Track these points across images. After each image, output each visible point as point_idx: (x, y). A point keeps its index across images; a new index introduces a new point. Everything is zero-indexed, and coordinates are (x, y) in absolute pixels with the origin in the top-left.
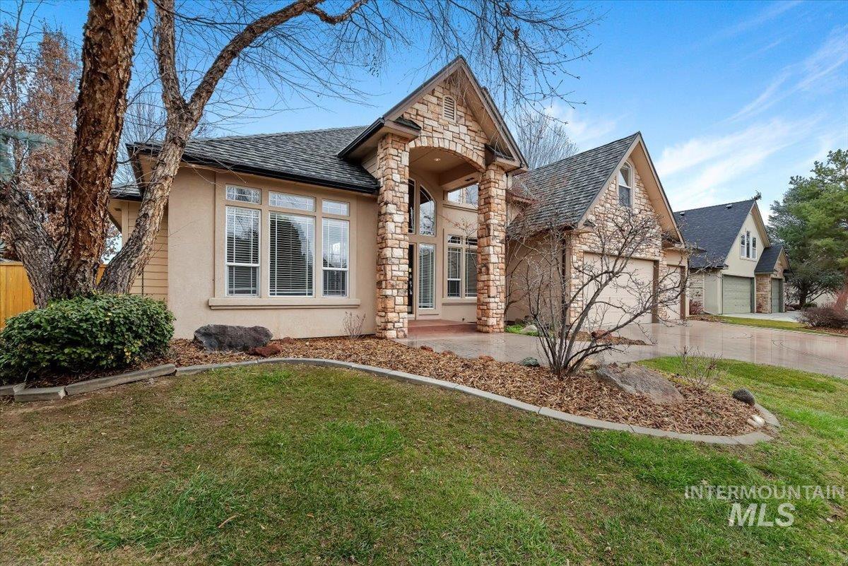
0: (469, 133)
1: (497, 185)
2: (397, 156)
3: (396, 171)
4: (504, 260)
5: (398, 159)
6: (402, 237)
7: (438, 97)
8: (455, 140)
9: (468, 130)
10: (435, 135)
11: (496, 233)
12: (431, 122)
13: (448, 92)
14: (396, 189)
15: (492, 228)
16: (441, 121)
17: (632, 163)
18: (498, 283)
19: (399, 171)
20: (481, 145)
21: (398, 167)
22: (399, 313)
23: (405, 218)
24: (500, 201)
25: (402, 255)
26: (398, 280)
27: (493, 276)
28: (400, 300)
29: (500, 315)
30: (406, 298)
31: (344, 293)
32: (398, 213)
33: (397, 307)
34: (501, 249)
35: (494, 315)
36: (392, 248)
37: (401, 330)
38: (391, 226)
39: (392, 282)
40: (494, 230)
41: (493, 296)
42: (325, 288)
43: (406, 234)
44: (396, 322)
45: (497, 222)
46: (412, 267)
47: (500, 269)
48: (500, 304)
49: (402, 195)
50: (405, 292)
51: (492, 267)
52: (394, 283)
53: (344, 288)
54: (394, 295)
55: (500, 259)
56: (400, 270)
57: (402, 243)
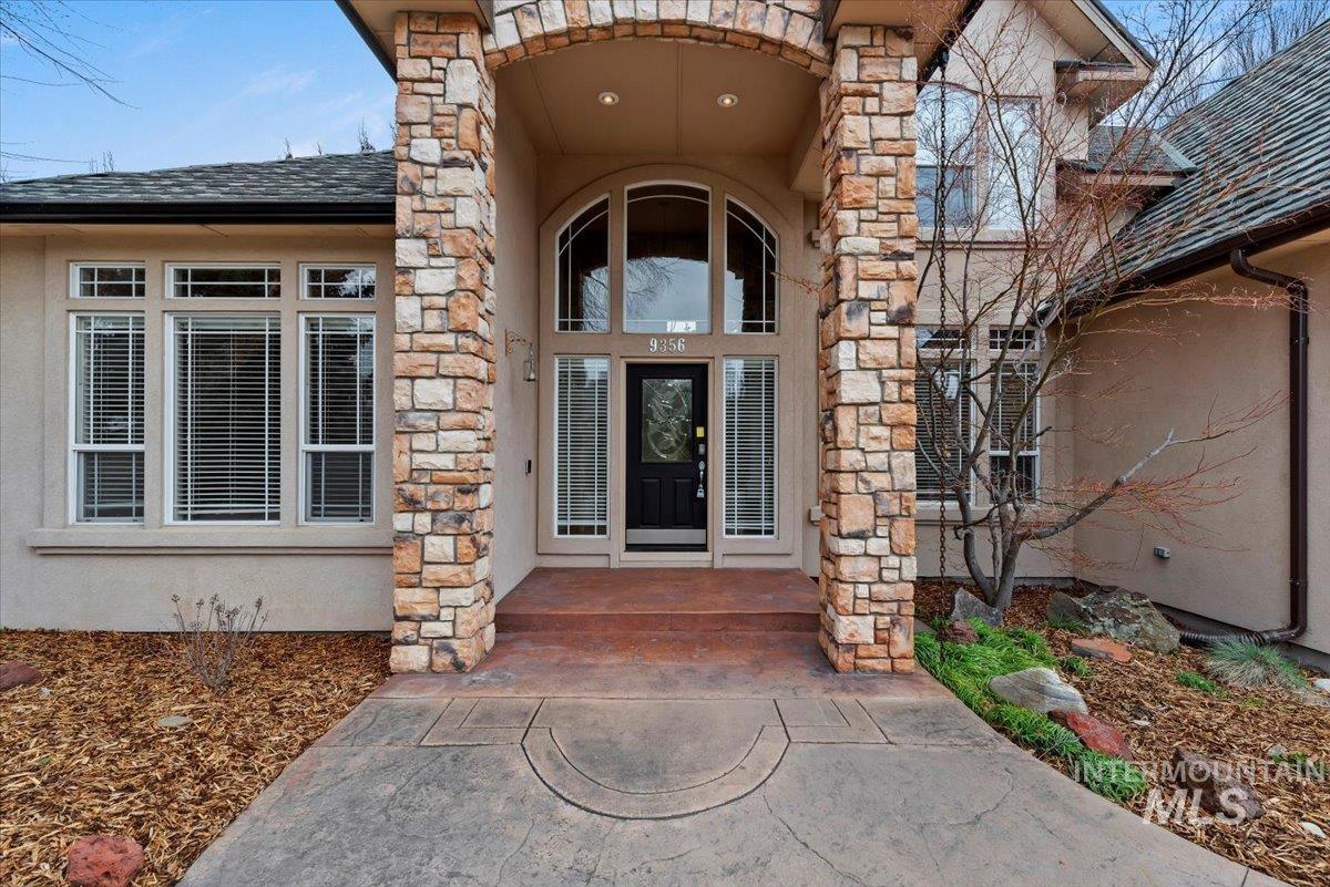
1: (872, 103)
2: (430, 80)
3: (426, 130)
4: (910, 391)
6: (448, 340)
11: (867, 290)
14: (427, 186)
15: (847, 267)
18: (880, 481)
19: (433, 126)
21: (433, 114)
22: (437, 589)
23: (459, 278)
24: (889, 162)
25: (449, 400)
26: (433, 482)
27: (857, 455)
28: (440, 547)
29: (894, 606)
30: (465, 542)
31: (367, 513)
32: (434, 262)
33: (428, 571)
34: (893, 346)
35: (862, 606)
36: (413, 378)
37: (442, 645)
38: (407, 309)
39: (409, 488)
40: (857, 278)
41: (854, 529)
42: (316, 498)
43: (462, 331)
44: (425, 619)
45: (873, 245)
46: (704, 424)
47: (892, 426)
48: (894, 561)
49: (450, 203)
50: (460, 520)
51: (846, 419)
52: (419, 492)
53: (367, 498)
54: (419, 529)
55: (892, 388)
56: (442, 450)
57: (447, 358)
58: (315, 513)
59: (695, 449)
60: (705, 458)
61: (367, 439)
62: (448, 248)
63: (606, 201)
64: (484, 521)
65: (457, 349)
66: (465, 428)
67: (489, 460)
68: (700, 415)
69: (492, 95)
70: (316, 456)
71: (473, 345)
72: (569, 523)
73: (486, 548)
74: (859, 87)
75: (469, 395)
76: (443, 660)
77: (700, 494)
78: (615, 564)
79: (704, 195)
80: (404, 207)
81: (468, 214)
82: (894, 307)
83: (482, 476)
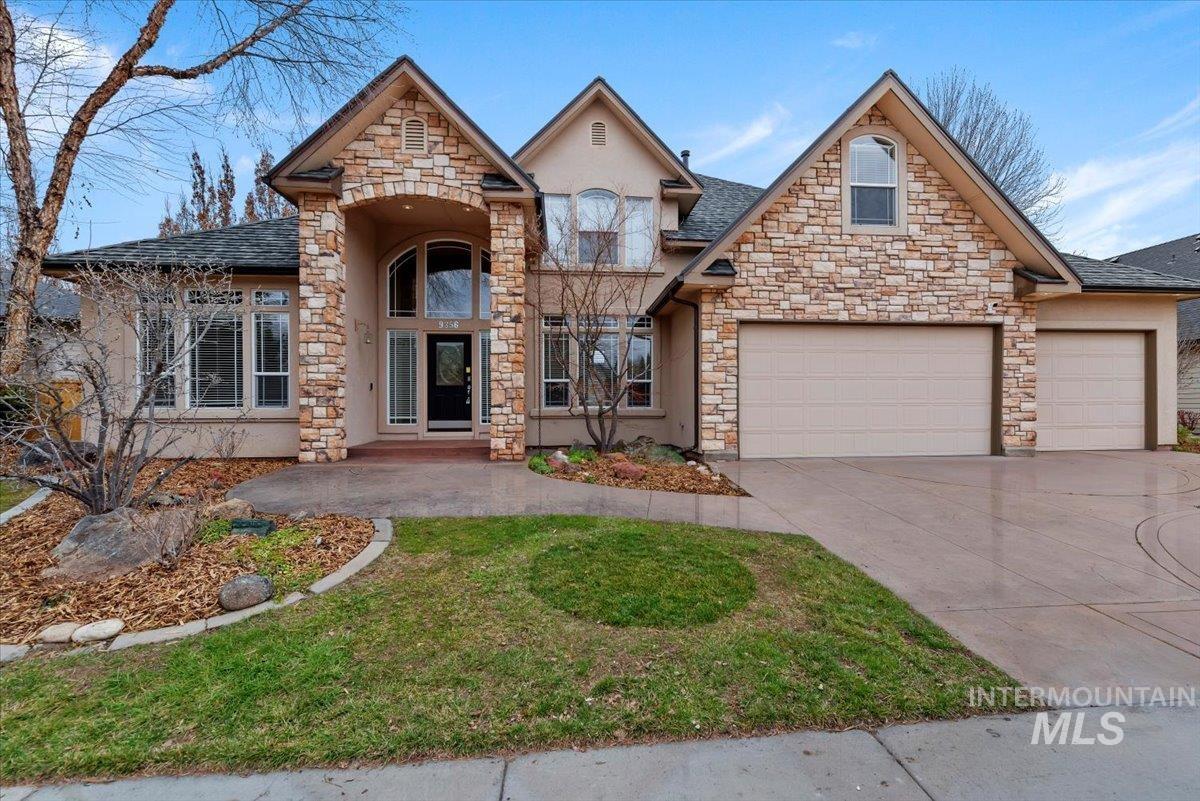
0: (453, 163)
1: (504, 233)
2: (314, 221)
3: (313, 241)
4: (520, 349)
5: (318, 224)
6: (323, 327)
7: (392, 125)
8: (424, 179)
9: (451, 159)
10: (387, 178)
11: (502, 308)
12: (380, 163)
13: (412, 113)
14: (313, 264)
15: (494, 299)
16: (397, 157)
17: (898, 136)
18: (507, 384)
19: (316, 239)
20: (476, 177)
21: (316, 234)
22: (319, 429)
23: (328, 302)
24: (511, 257)
25: (323, 352)
26: (317, 385)
27: (498, 374)
28: (320, 411)
29: (514, 434)
30: (331, 409)
31: (286, 403)
32: (317, 295)
33: (315, 421)
34: (513, 331)
35: (501, 434)
36: (307, 343)
37: (322, 450)
38: (305, 314)
39: (306, 388)
40: (498, 303)
41: (497, 403)
42: (260, 397)
43: (329, 323)
44: (314, 441)
45: (504, 290)
46: (470, 366)
47: (513, 363)
48: (514, 416)
49: (323, 271)
50: (329, 400)
51: (494, 360)
52: (311, 389)
53: (286, 397)
54: (311, 405)
55: (513, 348)
56: (320, 372)
57: (323, 335)
58: (260, 404)
59: (466, 379)
60: (470, 383)
61: (285, 369)
62: (322, 289)
63: (415, 249)
64: (342, 403)
65: (327, 331)
66: (330, 363)
67: (342, 377)
68: (468, 361)
69: (343, 221)
70: (260, 377)
71: (333, 329)
72: (396, 418)
73: (342, 414)
74: (498, 227)
75: (332, 350)
76: (322, 457)
77: (468, 402)
78: (421, 438)
79: (469, 247)
80: (303, 273)
81: (331, 276)
82: (513, 315)
83: (339, 384)
